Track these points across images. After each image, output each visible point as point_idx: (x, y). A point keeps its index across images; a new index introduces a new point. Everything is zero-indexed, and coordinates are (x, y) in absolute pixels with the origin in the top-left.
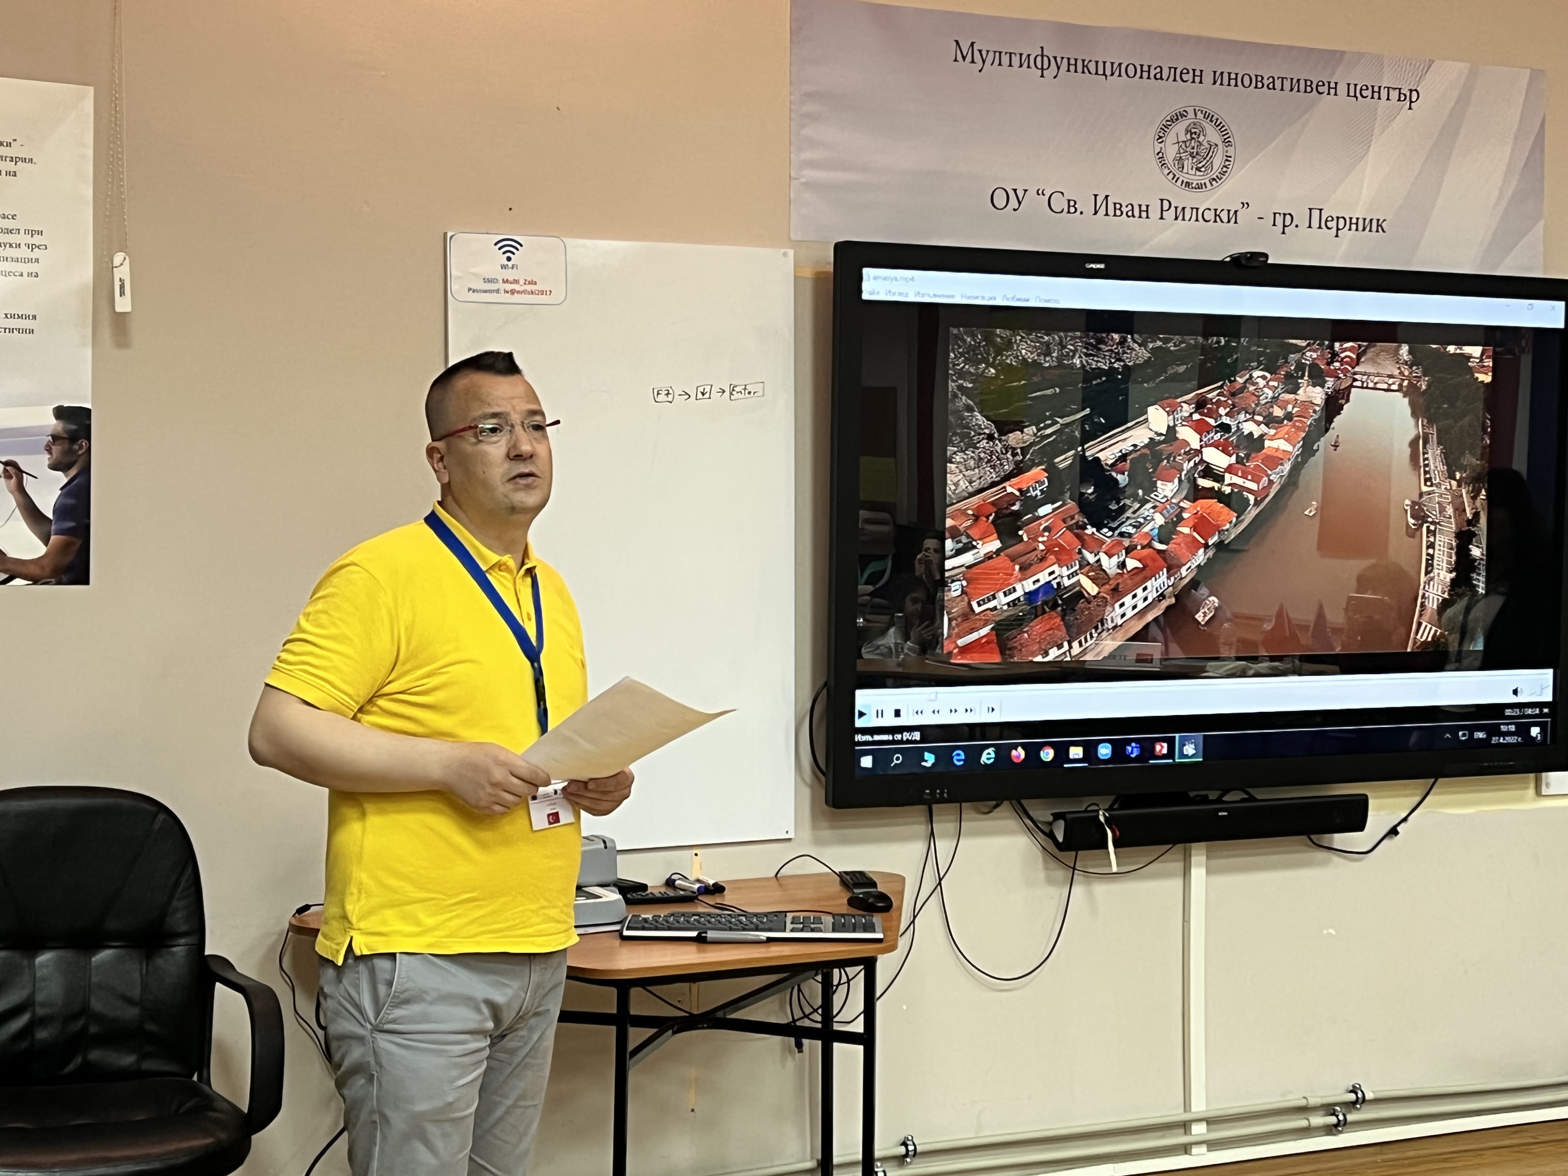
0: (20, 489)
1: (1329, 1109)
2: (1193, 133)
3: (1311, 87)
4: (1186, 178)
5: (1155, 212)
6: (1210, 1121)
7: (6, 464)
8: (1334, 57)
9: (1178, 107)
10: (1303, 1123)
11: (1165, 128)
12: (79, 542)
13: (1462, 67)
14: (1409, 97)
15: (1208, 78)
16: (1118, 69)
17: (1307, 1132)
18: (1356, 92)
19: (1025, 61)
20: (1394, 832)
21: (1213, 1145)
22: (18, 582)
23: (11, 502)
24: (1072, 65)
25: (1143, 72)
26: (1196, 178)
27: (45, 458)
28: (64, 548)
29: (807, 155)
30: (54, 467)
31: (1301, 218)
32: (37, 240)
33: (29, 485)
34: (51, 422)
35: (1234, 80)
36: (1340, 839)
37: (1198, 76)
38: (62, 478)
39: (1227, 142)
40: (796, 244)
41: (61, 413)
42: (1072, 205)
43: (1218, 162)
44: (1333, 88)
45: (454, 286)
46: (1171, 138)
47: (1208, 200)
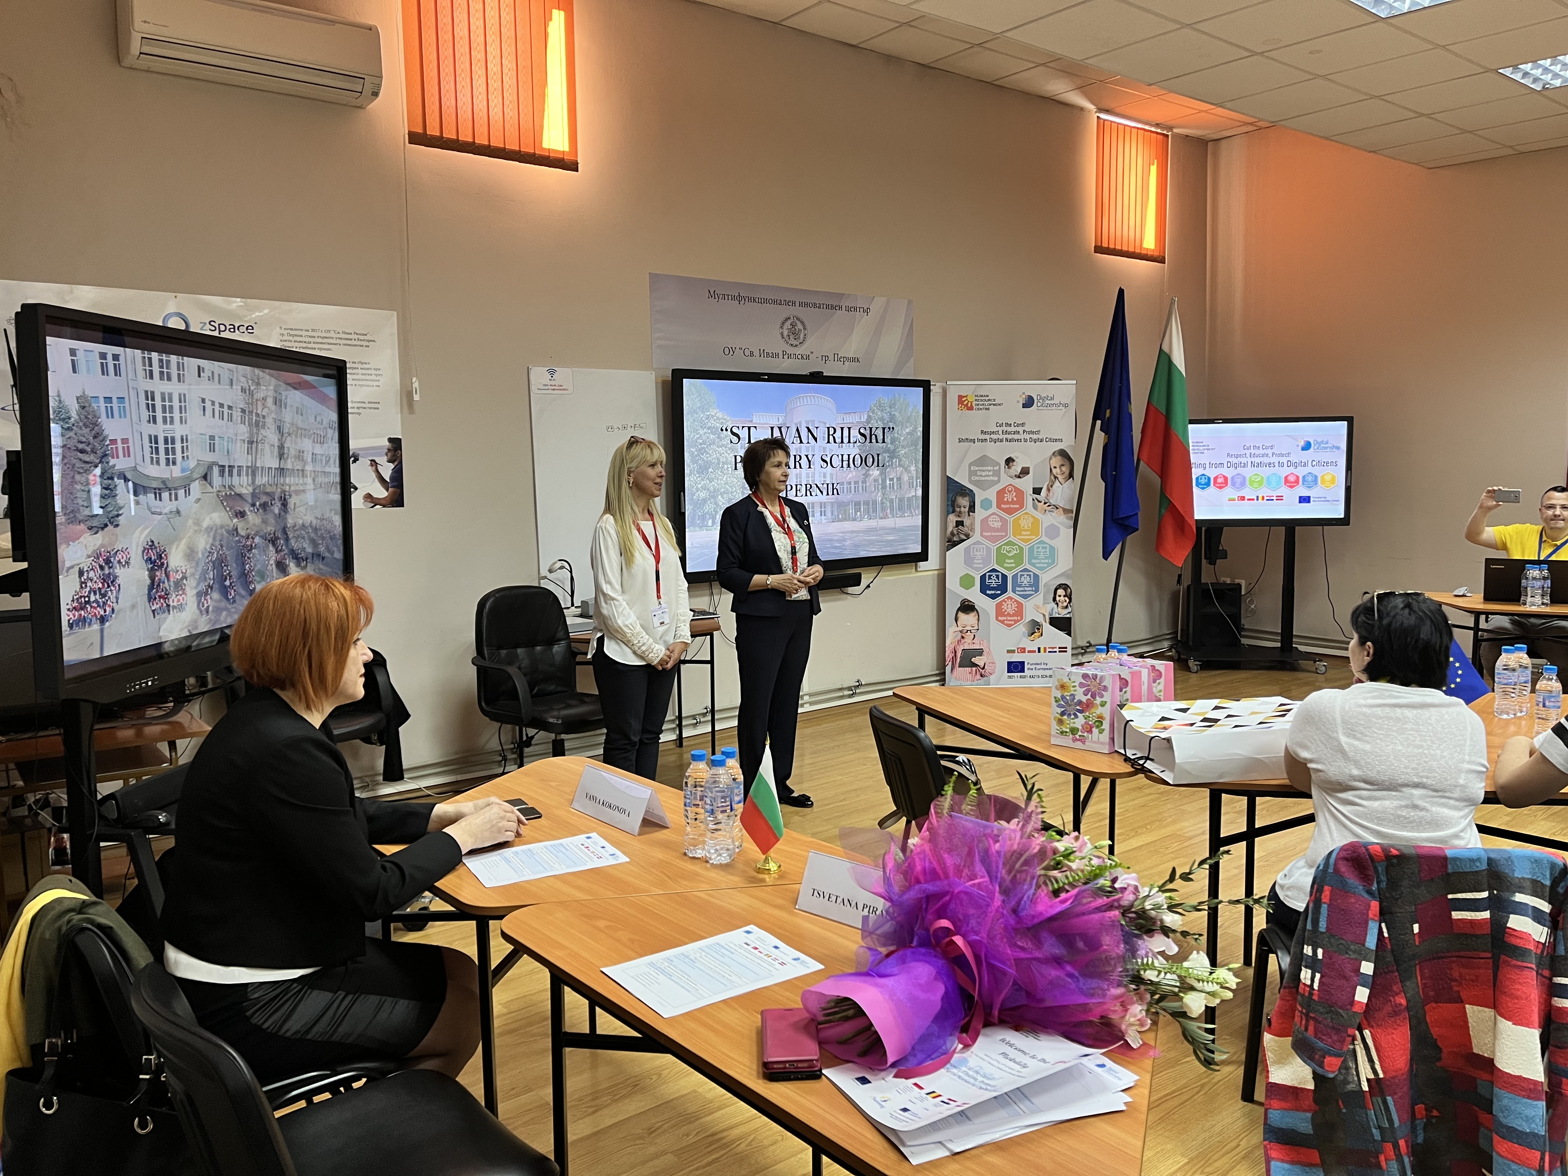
0: (377, 471)
1: (850, 689)
2: (793, 325)
3: (833, 307)
4: (790, 342)
5: (781, 356)
6: (810, 695)
7: (371, 461)
8: (840, 296)
9: (786, 316)
10: (841, 694)
11: (783, 323)
12: (399, 491)
13: (884, 299)
14: (867, 311)
15: (797, 304)
16: (766, 301)
17: (842, 697)
18: (848, 309)
19: (733, 298)
20: (868, 586)
21: (811, 704)
22: (378, 507)
23: (374, 475)
24: (750, 299)
25: (775, 302)
26: (795, 343)
27: (385, 458)
28: (394, 493)
29: (657, 335)
30: (389, 461)
31: (831, 357)
32: (378, 372)
33: (379, 467)
34: (387, 444)
35: (807, 305)
36: (851, 590)
37: (794, 303)
38: (392, 466)
39: (805, 329)
40: (654, 369)
41: (390, 440)
42: (752, 354)
43: (802, 336)
44: (840, 308)
45: (533, 388)
46: (785, 327)
47: (799, 351)
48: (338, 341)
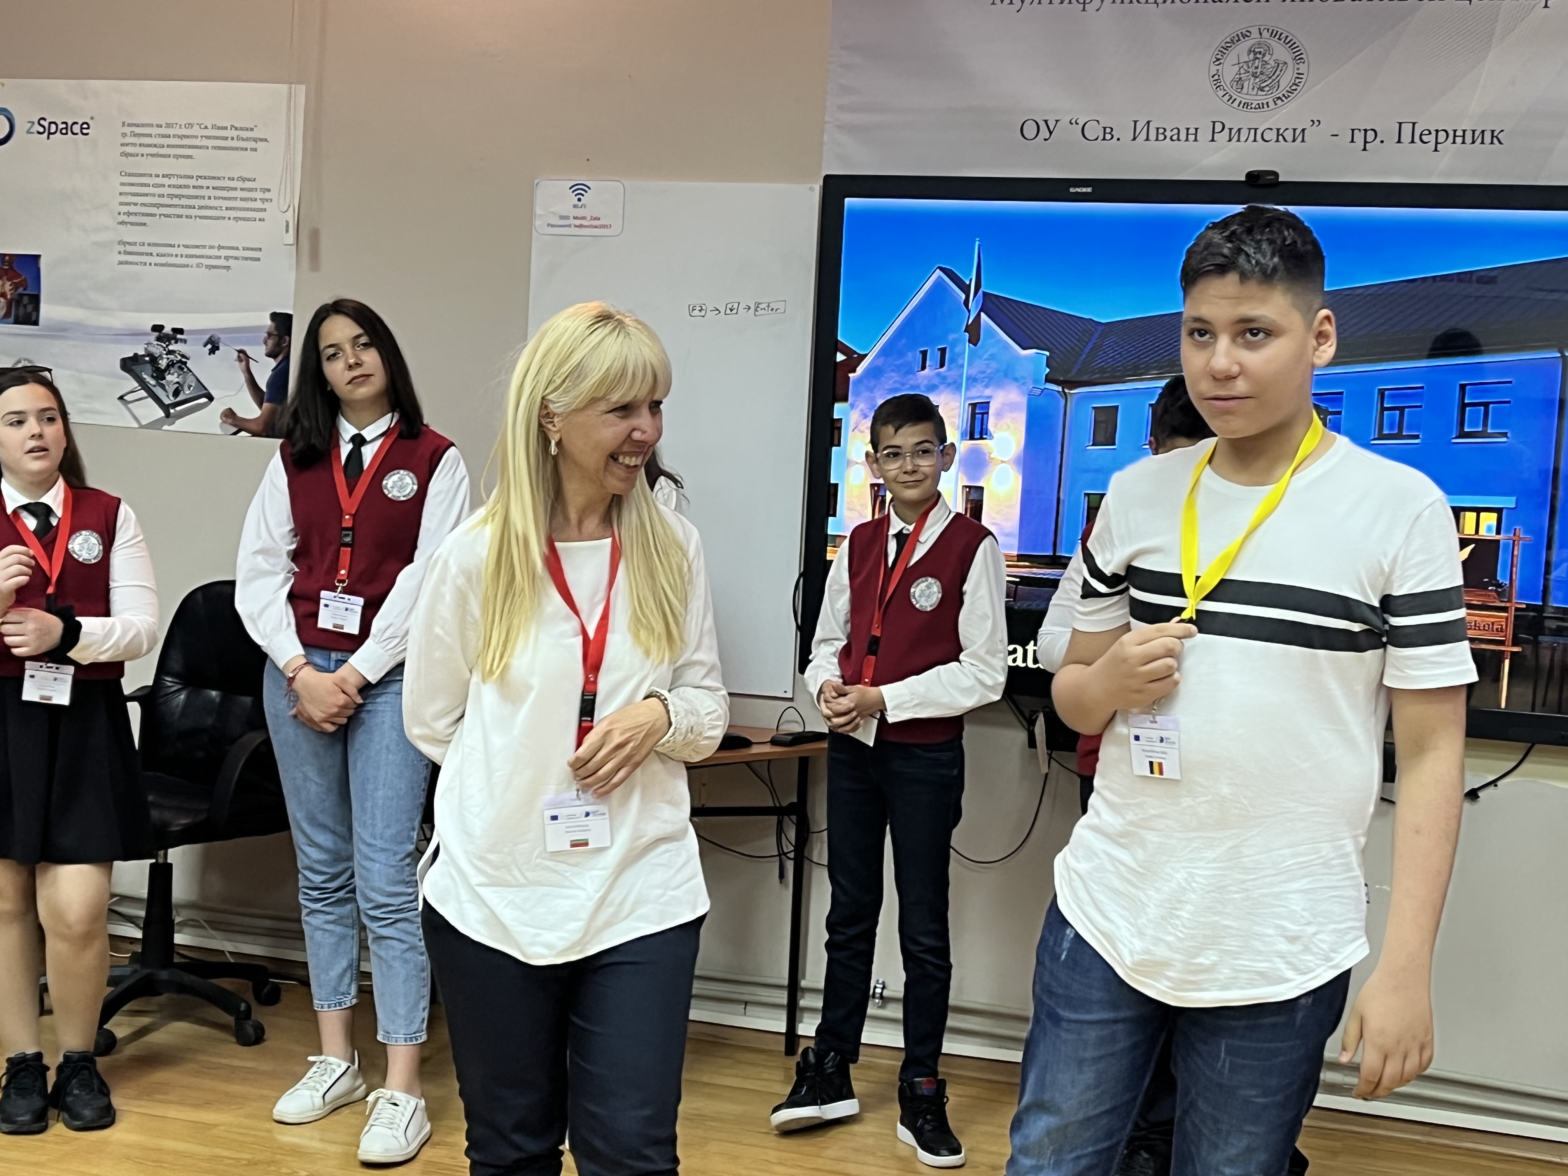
0: (248, 370)
2: (1258, 52)
4: (1245, 98)
5: (1205, 135)
7: (240, 351)
9: (1240, 27)
11: (1226, 48)
12: (279, 408)
22: (243, 434)
23: (242, 378)
27: (263, 349)
28: (271, 412)
29: (842, 101)
30: (269, 355)
31: (1388, 133)
32: (267, 195)
33: (252, 364)
34: (268, 322)
38: (272, 363)
39: (1299, 58)
41: (275, 316)
42: (1108, 133)
43: (1286, 80)
45: (537, 222)
46: (1231, 58)
47: (1267, 121)
48: (205, 142)
